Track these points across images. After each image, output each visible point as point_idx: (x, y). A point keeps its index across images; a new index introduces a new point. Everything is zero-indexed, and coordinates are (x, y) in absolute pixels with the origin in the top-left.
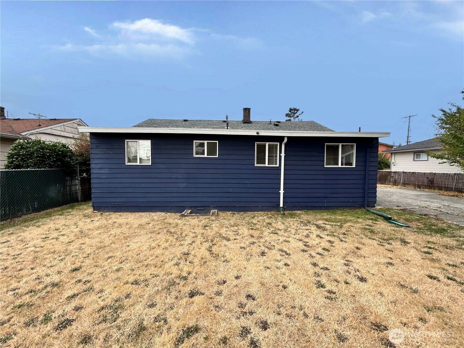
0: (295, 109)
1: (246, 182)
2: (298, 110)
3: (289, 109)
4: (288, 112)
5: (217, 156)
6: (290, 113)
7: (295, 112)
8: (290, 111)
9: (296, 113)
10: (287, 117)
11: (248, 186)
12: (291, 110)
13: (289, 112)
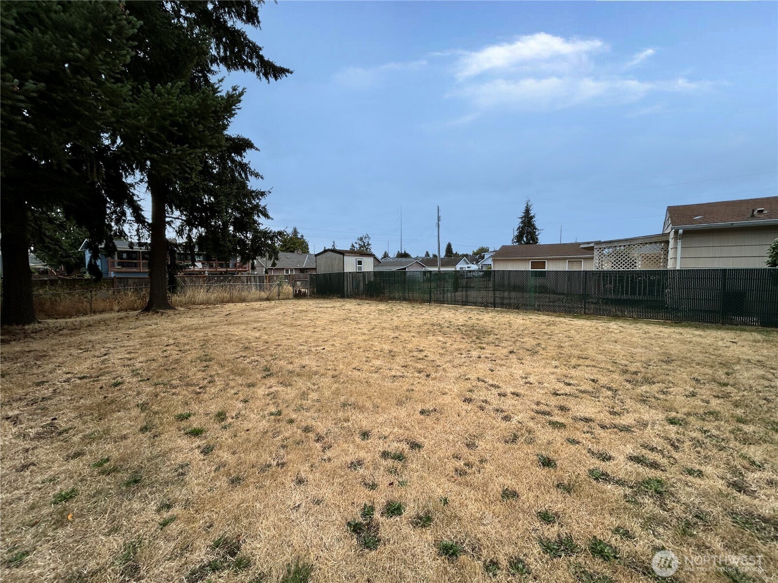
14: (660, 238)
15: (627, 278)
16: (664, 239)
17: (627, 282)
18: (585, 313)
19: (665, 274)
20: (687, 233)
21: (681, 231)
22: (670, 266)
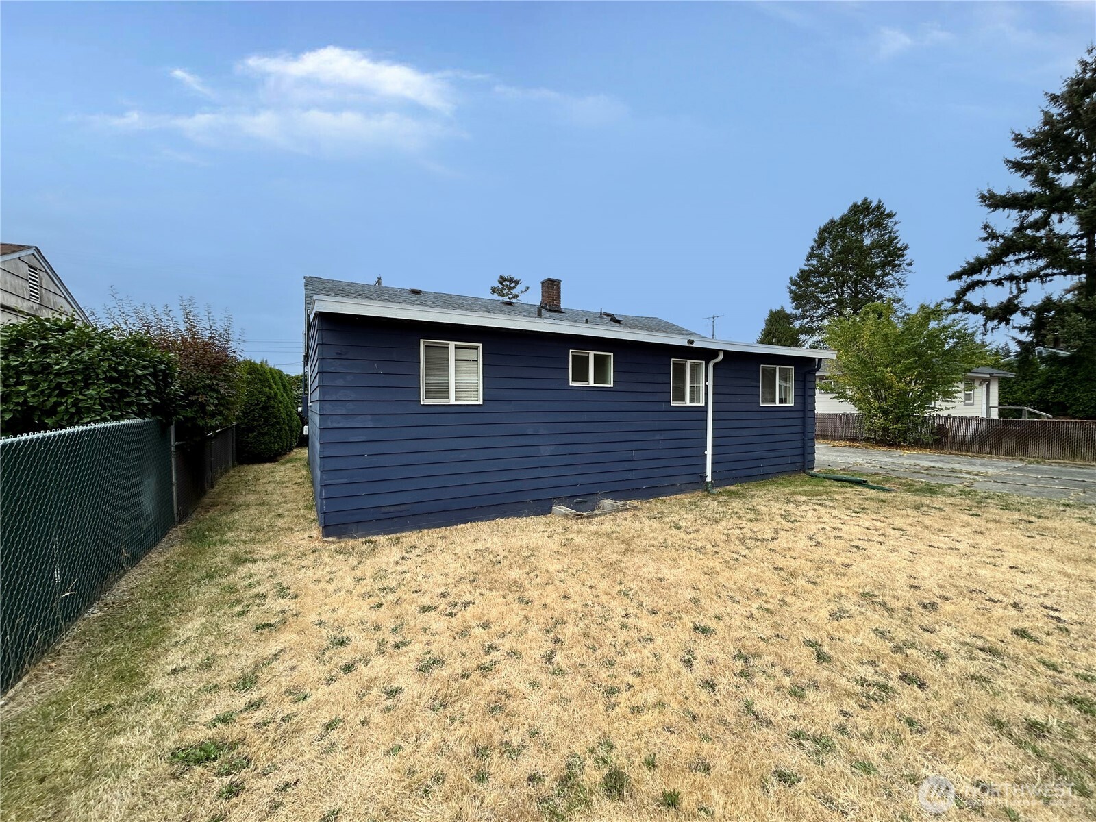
0: (512, 279)
1: (657, 438)
2: (517, 282)
3: (498, 278)
4: (497, 284)
5: (612, 386)
6: (501, 286)
7: (513, 285)
8: (501, 283)
9: (514, 287)
10: (496, 295)
11: (661, 445)
12: (502, 280)
13: (499, 285)
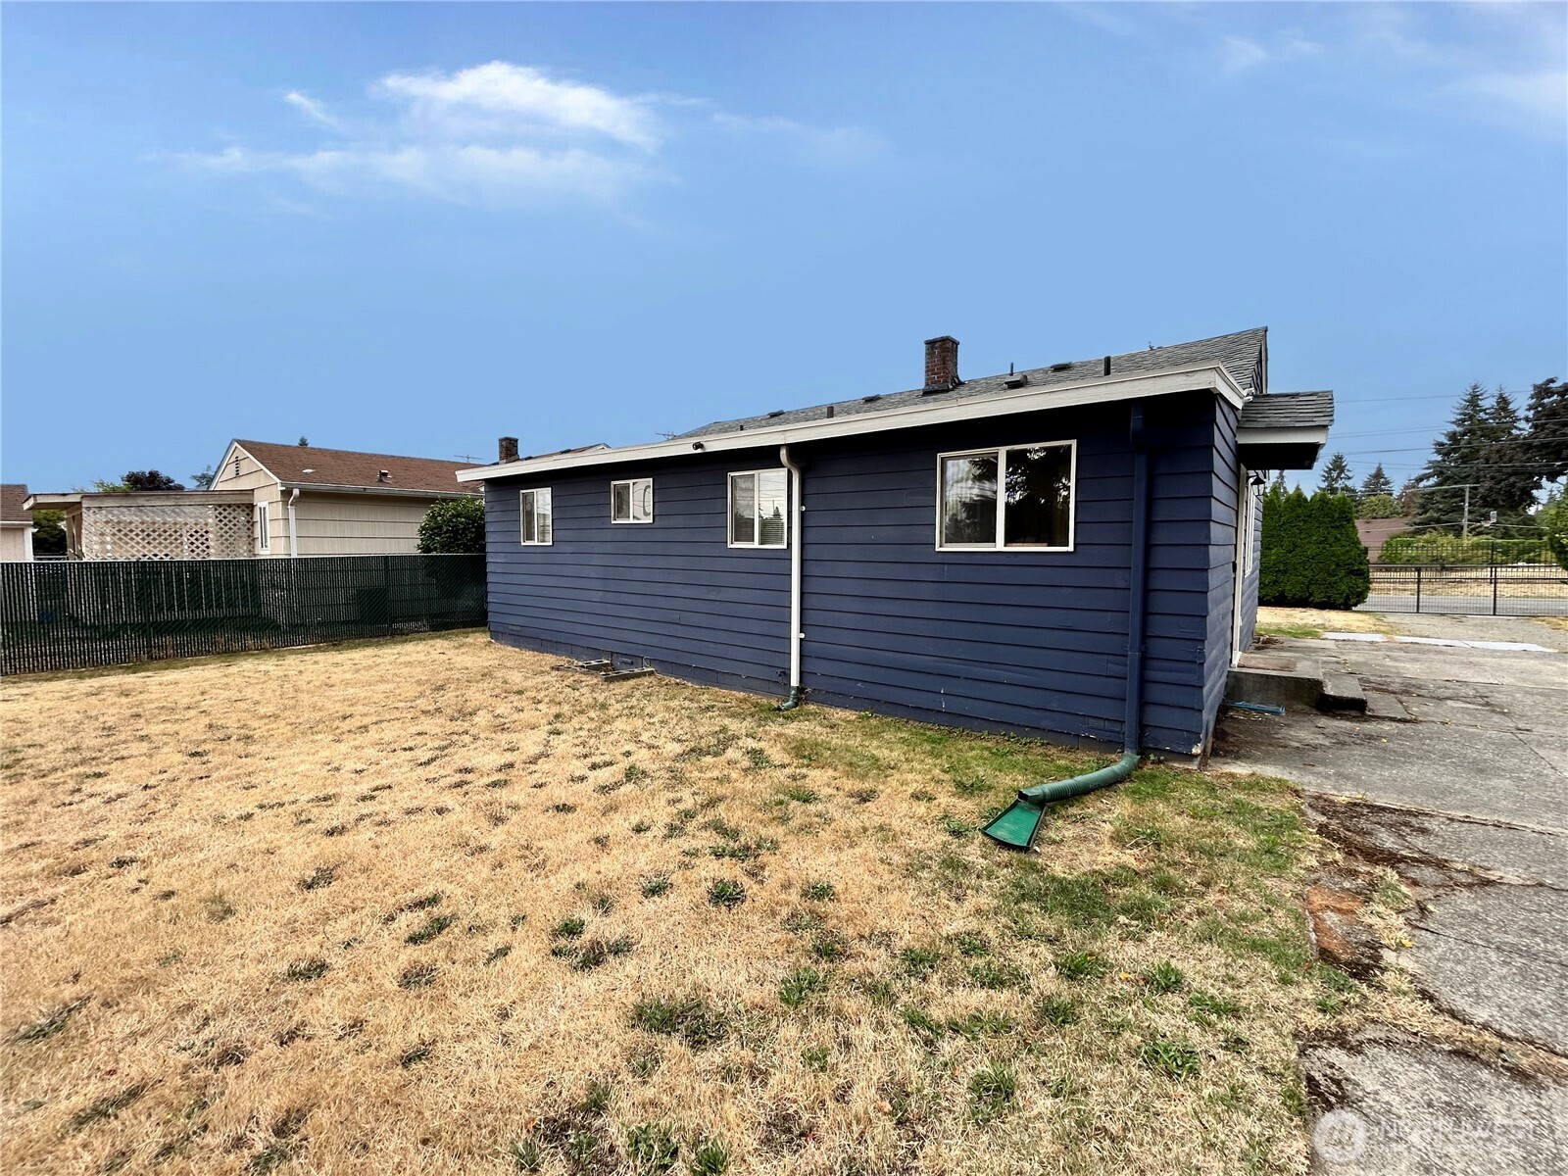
1: (711, 597)
5: (651, 521)
14: (238, 497)
15: (168, 574)
16: (245, 500)
17: (169, 584)
18: (151, 658)
19: (254, 565)
20: (309, 497)
21: (296, 492)
22: (264, 553)
